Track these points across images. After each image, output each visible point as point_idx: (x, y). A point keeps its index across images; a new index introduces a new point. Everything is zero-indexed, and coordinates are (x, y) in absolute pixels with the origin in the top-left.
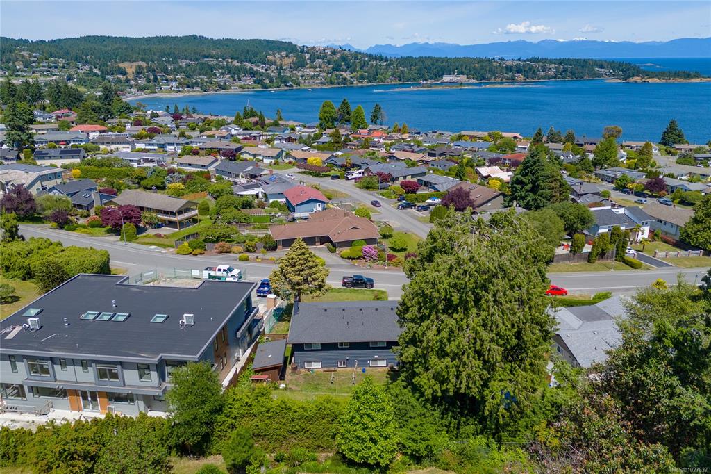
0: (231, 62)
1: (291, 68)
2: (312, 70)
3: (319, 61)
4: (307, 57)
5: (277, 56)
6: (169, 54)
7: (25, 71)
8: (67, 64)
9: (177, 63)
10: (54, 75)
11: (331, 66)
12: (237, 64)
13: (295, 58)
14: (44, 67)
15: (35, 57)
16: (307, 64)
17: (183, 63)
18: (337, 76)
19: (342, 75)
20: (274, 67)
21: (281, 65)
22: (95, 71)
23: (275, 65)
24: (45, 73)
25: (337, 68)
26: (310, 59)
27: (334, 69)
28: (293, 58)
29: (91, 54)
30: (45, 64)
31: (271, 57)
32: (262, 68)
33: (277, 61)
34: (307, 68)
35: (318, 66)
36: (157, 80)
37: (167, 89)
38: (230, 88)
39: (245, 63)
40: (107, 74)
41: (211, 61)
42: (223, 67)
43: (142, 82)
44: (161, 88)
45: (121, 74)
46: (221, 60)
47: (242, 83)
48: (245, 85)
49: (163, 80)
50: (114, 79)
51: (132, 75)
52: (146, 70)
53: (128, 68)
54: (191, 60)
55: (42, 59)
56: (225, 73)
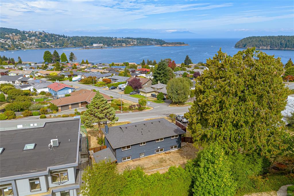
1: (19, 40)
2: (31, 41)
3: (33, 38)
4: (27, 36)
5: (10, 35)
11: (40, 40)
13: (20, 36)
16: (27, 39)
18: (44, 44)
19: (46, 44)
20: (9, 40)
21: (13, 39)
23: (10, 39)
25: (44, 40)
26: (28, 36)
27: (42, 41)
28: (19, 36)
31: (7, 35)
32: (3, 41)
33: (11, 37)
34: (28, 41)
35: (33, 39)
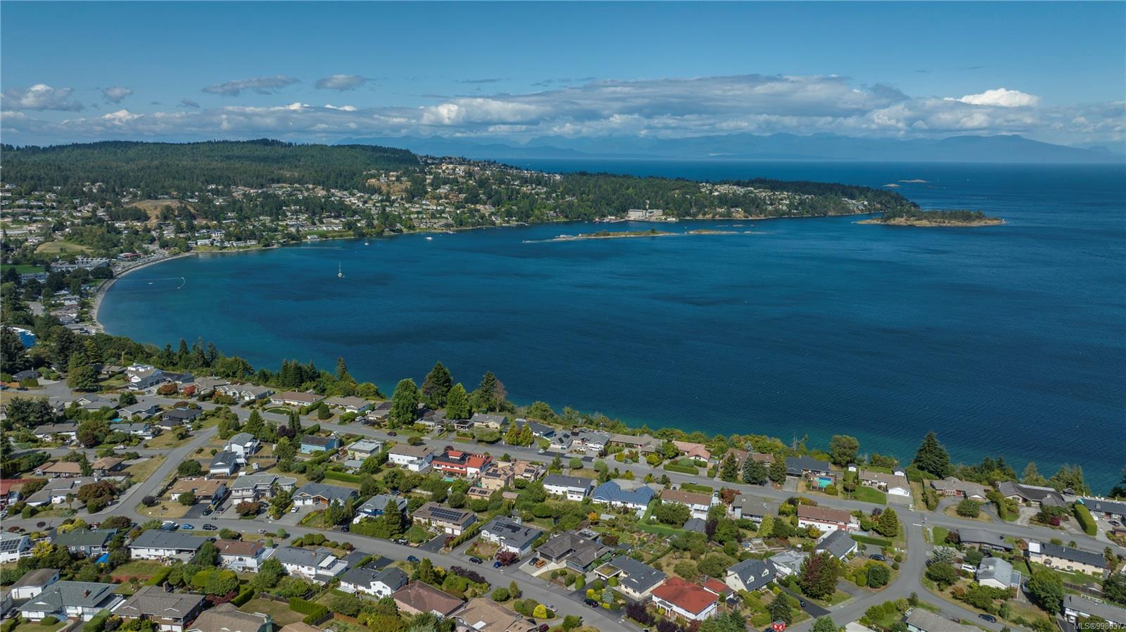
0: (313, 189)
1: (402, 199)
2: (435, 201)
3: (445, 188)
4: (428, 181)
5: (384, 178)
6: (220, 178)
8: (59, 202)
9: (230, 193)
10: (35, 221)
11: (463, 196)
12: (321, 193)
13: (410, 183)
14: (20, 207)
15: (8, 191)
16: (427, 192)
17: (238, 192)
18: (471, 211)
19: (478, 211)
20: (376, 197)
21: (388, 194)
22: (101, 213)
23: (380, 193)
24: (21, 218)
25: (474, 199)
26: (431, 184)
27: (467, 201)
29: (103, 181)
30: (21, 202)
31: (373, 180)
32: (359, 199)
33: (383, 188)
34: (428, 199)
35: (443, 195)
36: (192, 228)
37: (206, 245)
38: (305, 238)
39: (333, 191)
40: (118, 219)
41: (282, 187)
42: (297, 202)
43: (169, 234)
44: (196, 244)
45: (138, 219)
46: (298, 185)
47: (325, 228)
48: (328, 232)
49: (202, 228)
50: (126, 228)
51: (155, 221)
52: (176, 213)
53: (150, 210)
54: (252, 187)
55: (20, 194)
56: (300, 211)
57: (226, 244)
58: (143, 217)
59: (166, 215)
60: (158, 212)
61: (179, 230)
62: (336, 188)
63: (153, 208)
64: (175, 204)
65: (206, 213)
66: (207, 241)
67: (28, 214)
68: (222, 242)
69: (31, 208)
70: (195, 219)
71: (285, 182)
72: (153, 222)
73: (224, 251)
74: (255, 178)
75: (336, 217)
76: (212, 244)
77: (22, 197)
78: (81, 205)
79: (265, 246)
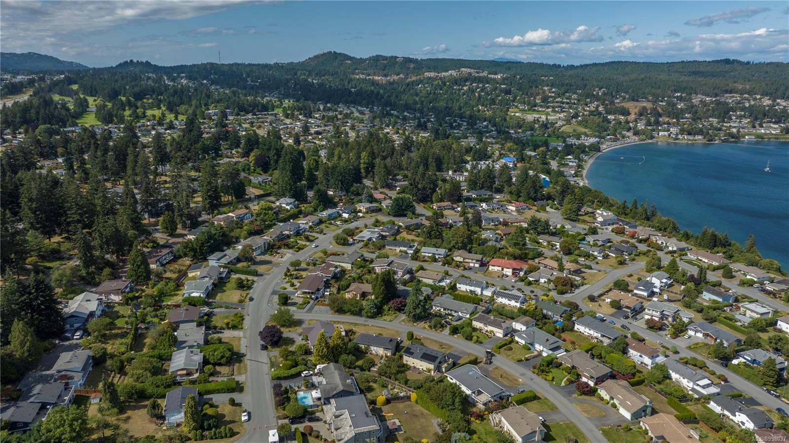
0: (760, 99)
6: (685, 88)
7: (541, 106)
8: (579, 100)
9: (690, 99)
10: (563, 112)
12: (767, 102)
14: (557, 102)
15: (553, 92)
17: (696, 100)
22: (601, 109)
24: (557, 109)
29: (606, 88)
30: (559, 99)
36: (657, 123)
37: (665, 136)
38: (744, 137)
39: (779, 101)
40: (610, 113)
41: (733, 97)
42: (744, 109)
43: (641, 126)
44: (658, 134)
45: (623, 114)
46: (747, 96)
47: (763, 131)
48: (765, 134)
49: (665, 123)
50: (614, 120)
51: (634, 116)
52: (649, 112)
53: (632, 109)
54: (708, 96)
55: (559, 95)
56: (744, 116)
57: (680, 137)
58: (626, 113)
59: (641, 114)
60: (636, 110)
61: (649, 123)
62: (783, 98)
63: (633, 107)
64: (649, 105)
65: (669, 113)
66: (666, 133)
67: (560, 107)
68: (677, 135)
69: (563, 103)
70: (661, 117)
71: (736, 93)
72: (632, 117)
73: (676, 141)
74: (712, 90)
75: (775, 123)
76: (669, 135)
77: (560, 97)
78: (591, 102)
79: (708, 141)
